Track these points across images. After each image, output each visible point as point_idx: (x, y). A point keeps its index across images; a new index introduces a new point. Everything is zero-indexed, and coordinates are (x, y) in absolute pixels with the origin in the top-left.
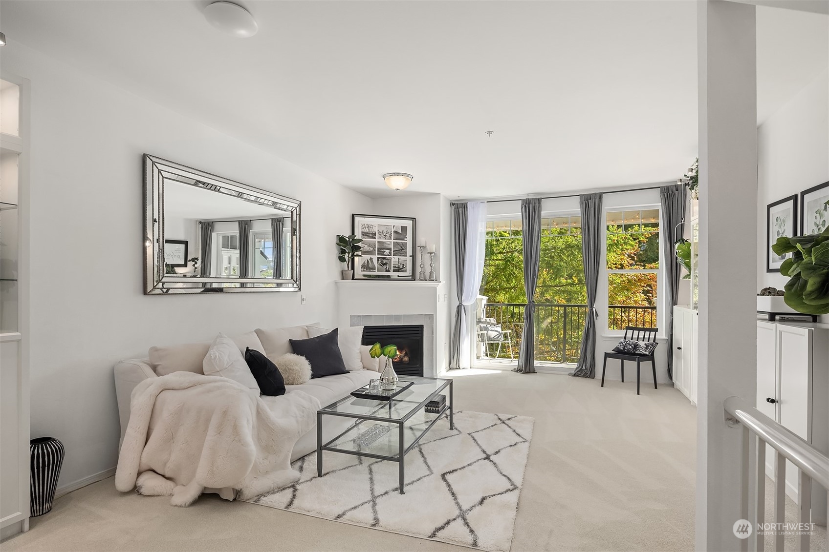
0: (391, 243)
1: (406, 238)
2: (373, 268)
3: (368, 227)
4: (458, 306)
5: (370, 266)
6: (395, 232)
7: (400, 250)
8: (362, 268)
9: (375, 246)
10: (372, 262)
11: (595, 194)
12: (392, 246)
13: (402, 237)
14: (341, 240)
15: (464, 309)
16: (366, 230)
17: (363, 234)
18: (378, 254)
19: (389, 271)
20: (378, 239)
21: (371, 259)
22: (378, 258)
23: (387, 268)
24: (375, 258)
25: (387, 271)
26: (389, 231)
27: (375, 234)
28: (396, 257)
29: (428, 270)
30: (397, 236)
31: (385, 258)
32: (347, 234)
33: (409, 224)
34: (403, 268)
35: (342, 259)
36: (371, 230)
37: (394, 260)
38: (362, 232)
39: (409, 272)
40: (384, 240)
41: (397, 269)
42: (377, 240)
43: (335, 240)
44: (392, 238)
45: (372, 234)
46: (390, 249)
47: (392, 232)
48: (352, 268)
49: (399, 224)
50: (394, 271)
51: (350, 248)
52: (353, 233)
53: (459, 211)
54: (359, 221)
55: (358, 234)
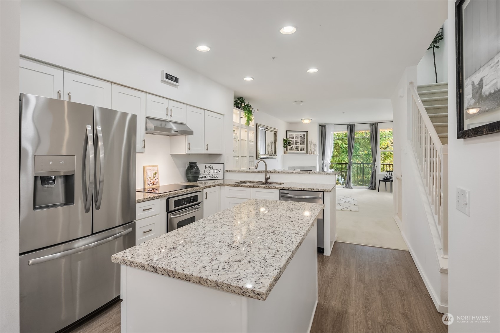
0: (299, 140)
1: (305, 138)
4: (322, 164)
5: (292, 149)
6: (301, 136)
7: (303, 143)
8: (289, 150)
9: (294, 142)
10: (293, 147)
13: (303, 138)
14: (284, 140)
15: (325, 164)
16: (291, 136)
21: (292, 146)
24: (294, 146)
25: (298, 151)
26: (299, 136)
27: (294, 137)
29: (313, 150)
30: (301, 138)
31: (297, 146)
32: (285, 138)
33: (305, 134)
34: (303, 150)
35: (284, 147)
37: (300, 147)
39: (305, 152)
40: (297, 140)
41: (301, 150)
42: (294, 140)
43: (283, 140)
46: (299, 143)
48: (287, 150)
49: (302, 134)
50: (300, 151)
51: (287, 143)
52: (287, 138)
53: (323, 128)
54: (289, 133)
55: (288, 138)
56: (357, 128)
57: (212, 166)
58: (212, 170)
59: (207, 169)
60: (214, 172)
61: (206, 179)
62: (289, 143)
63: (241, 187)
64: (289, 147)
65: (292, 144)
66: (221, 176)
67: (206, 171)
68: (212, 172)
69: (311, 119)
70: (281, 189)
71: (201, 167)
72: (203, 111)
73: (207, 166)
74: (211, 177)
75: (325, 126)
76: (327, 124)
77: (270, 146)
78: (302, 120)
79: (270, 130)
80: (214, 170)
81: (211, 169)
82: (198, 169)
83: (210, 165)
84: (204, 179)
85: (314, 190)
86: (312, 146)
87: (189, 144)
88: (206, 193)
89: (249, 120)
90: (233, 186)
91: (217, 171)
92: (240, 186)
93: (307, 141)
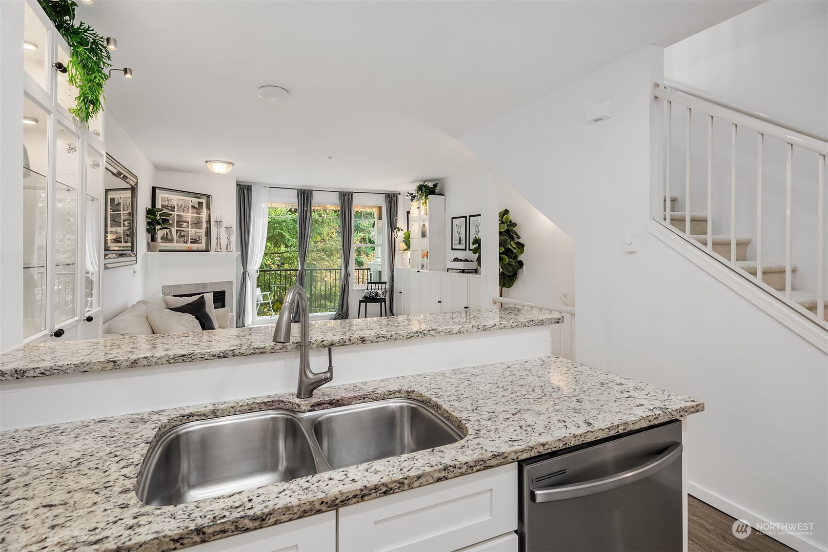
0: (188, 216)
1: (202, 212)
2: (171, 240)
3: (168, 200)
4: (243, 273)
5: (169, 237)
6: (192, 207)
7: (197, 223)
8: (161, 239)
9: (174, 218)
10: (171, 234)
11: (349, 192)
12: (189, 220)
13: (198, 211)
14: (149, 212)
16: (166, 203)
18: (177, 227)
19: (187, 243)
20: (177, 212)
21: (170, 231)
22: (177, 230)
23: (185, 240)
24: (174, 230)
25: (185, 243)
26: (187, 205)
27: (174, 207)
28: (194, 230)
29: (224, 242)
30: (194, 210)
31: (183, 231)
33: (204, 201)
34: (199, 240)
35: (149, 232)
36: (171, 204)
37: (192, 232)
38: (162, 205)
39: (203, 246)
40: (182, 214)
41: (194, 241)
43: (146, 212)
44: (190, 212)
45: (172, 207)
46: (188, 222)
47: (190, 207)
48: (154, 239)
49: (195, 200)
50: (191, 243)
51: (157, 221)
53: (244, 192)
54: (160, 195)
55: (159, 205)
56: (317, 198)
62: (165, 221)
64: (160, 234)
65: (169, 225)
69: (233, 164)
75: (249, 188)
76: (255, 184)
78: (206, 162)
86: (223, 231)
93: (209, 222)
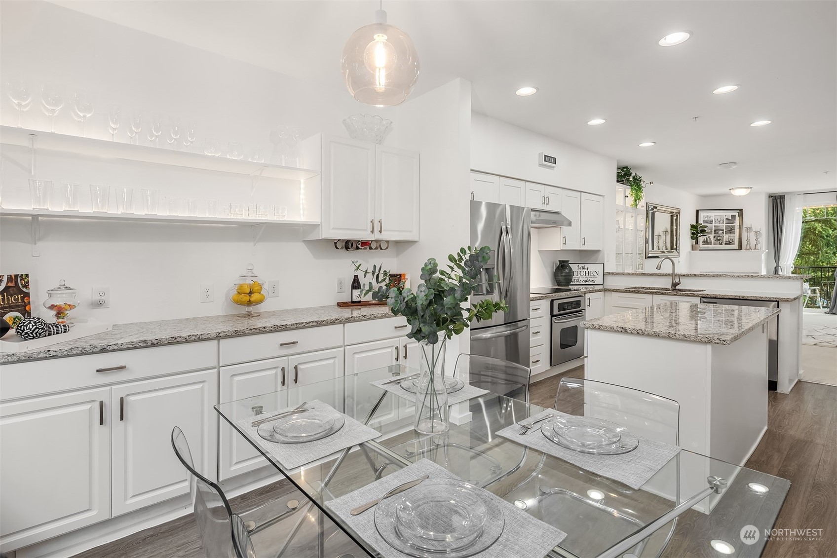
0: (723, 226)
1: (735, 222)
2: (710, 243)
3: (708, 217)
4: (776, 267)
5: (709, 241)
6: (727, 219)
7: (731, 231)
8: (702, 243)
9: (712, 229)
10: (710, 239)
12: (724, 228)
13: (732, 222)
14: (692, 226)
15: (781, 269)
16: (706, 219)
17: (704, 221)
18: (714, 234)
19: (722, 244)
21: (709, 237)
24: (712, 236)
25: (720, 244)
26: (722, 219)
27: (712, 221)
28: (727, 235)
29: (753, 243)
30: (728, 221)
31: (719, 236)
32: (694, 223)
33: (737, 214)
34: (732, 242)
35: (692, 238)
36: (710, 219)
37: (726, 237)
39: (736, 246)
40: (719, 225)
41: (728, 243)
42: (713, 225)
43: (690, 227)
44: (725, 223)
45: (710, 221)
46: (723, 230)
47: (725, 219)
48: (697, 243)
49: (729, 214)
50: (725, 244)
51: (699, 232)
52: (697, 222)
53: (777, 203)
54: (701, 214)
55: (701, 221)
57: (587, 266)
58: (587, 272)
59: (580, 270)
60: (590, 274)
61: (578, 283)
62: (703, 231)
63: (638, 293)
64: (701, 239)
65: (708, 233)
66: (599, 280)
67: (579, 273)
68: (587, 274)
69: (751, 187)
70: (703, 297)
71: (574, 267)
72: (579, 193)
73: (581, 266)
74: (585, 282)
75: (782, 198)
76: (788, 193)
77: (663, 237)
78: (730, 189)
79: (663, 211)
80: (590, 272)
81: (586, 270)
82: (571, 269)
83: (584, 265)
84: (576, 283)
85: (761, 299)
86: (752, 235)
87: (565, 237)
88: (589, 299)
89: (637, 199)
90: (624, 292)
91: (594, 273)
92: (636, 293)
93: (741, 227)
